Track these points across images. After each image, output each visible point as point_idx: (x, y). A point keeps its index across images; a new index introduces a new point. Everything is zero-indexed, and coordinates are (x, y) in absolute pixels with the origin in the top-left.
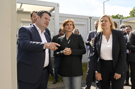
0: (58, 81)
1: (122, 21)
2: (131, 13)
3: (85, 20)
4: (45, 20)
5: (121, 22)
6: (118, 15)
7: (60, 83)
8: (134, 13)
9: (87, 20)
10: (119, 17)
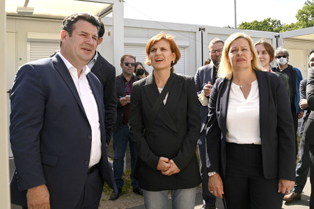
0: (124, 193)
1: (279, 36)
2: (300, 14)
3: (187, 34)
4: (82, 39)
5: (279, 39)
6: (269, 20)
7: (128, 197)
8: (307, 15)
9: (192, 35)
10: (272, 26)
